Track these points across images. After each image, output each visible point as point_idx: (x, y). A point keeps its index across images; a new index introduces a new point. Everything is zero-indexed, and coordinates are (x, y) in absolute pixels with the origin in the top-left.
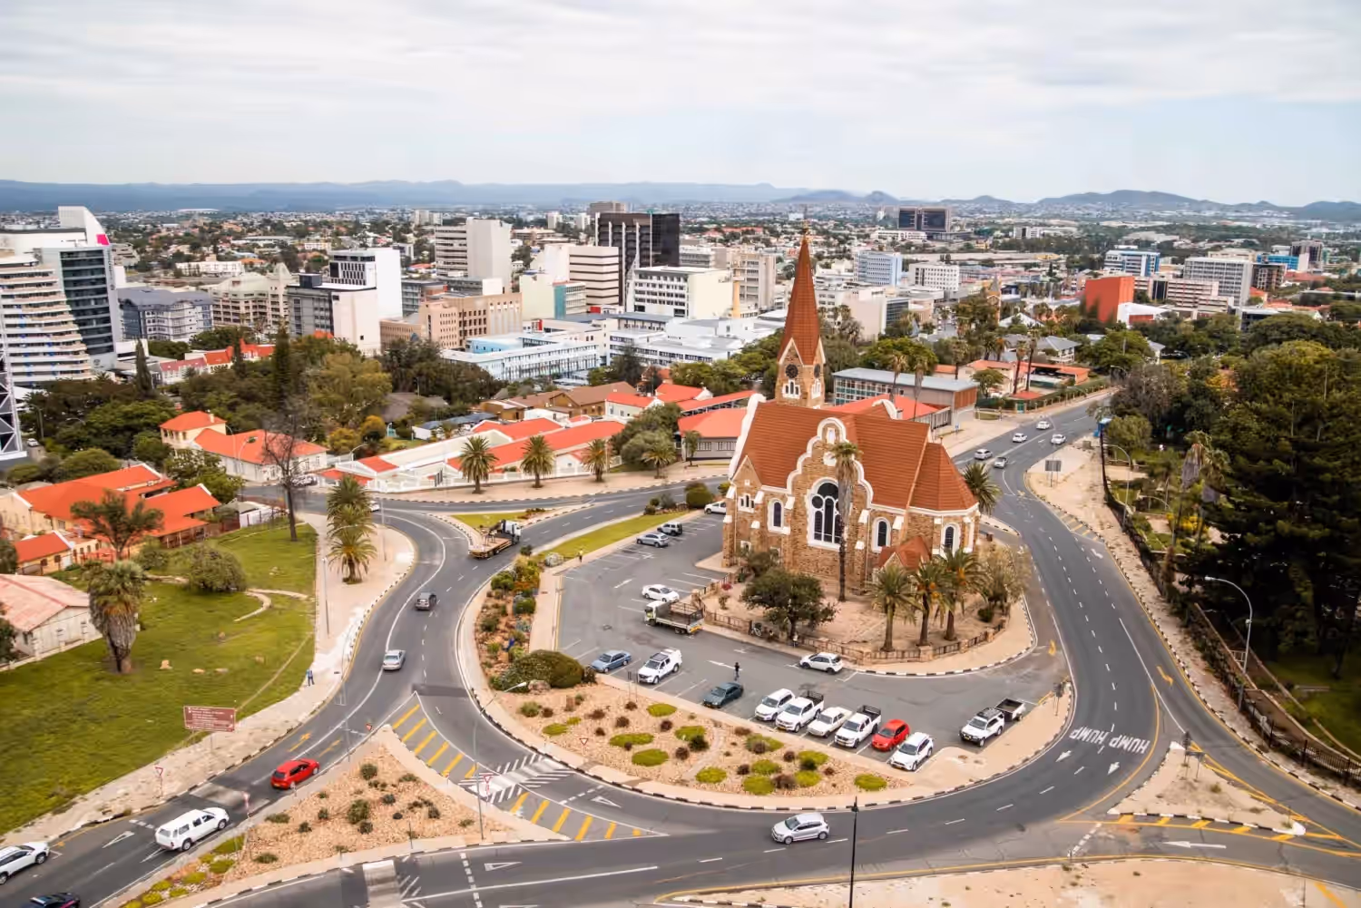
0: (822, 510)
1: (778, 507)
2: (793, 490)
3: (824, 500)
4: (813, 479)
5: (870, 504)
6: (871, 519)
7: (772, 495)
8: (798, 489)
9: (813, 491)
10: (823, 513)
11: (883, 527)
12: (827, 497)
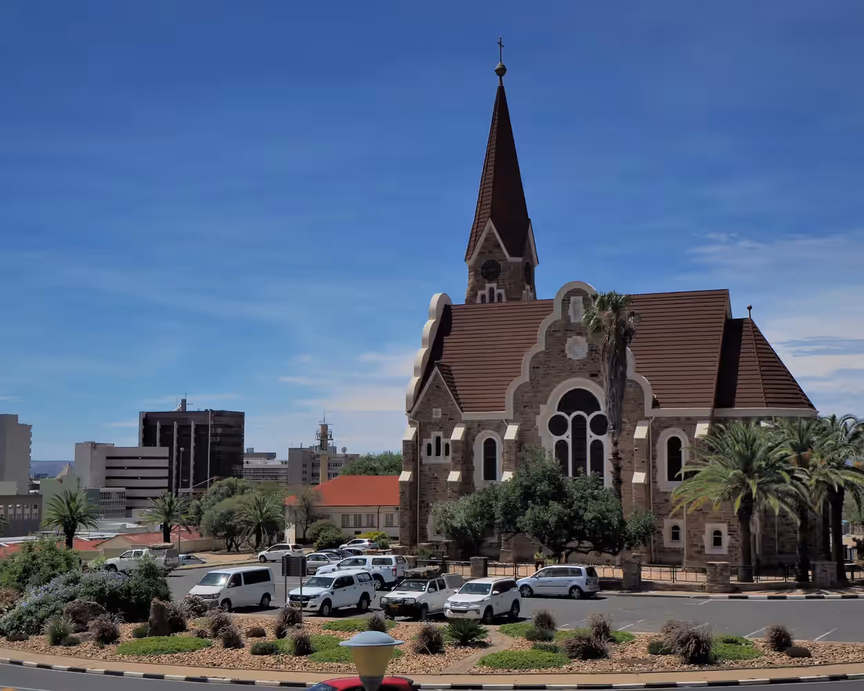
0: (568, 437)
1: (490, 446)
2: (516, 410)
3: (569, 419)
4: (550, 387)
5: (649, 411)
6: (654, 434)
7: (481, 425)
8: (525, 408)
9: (549, 409)
10: (569, 441)
11: (674, 444)
12: (575, 414)
